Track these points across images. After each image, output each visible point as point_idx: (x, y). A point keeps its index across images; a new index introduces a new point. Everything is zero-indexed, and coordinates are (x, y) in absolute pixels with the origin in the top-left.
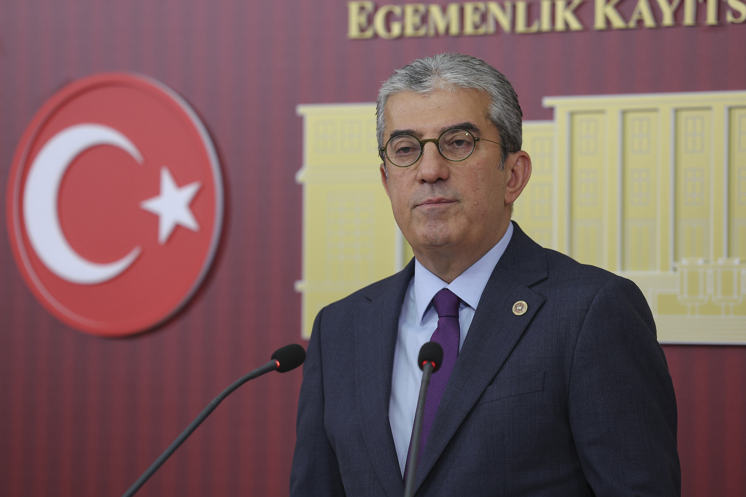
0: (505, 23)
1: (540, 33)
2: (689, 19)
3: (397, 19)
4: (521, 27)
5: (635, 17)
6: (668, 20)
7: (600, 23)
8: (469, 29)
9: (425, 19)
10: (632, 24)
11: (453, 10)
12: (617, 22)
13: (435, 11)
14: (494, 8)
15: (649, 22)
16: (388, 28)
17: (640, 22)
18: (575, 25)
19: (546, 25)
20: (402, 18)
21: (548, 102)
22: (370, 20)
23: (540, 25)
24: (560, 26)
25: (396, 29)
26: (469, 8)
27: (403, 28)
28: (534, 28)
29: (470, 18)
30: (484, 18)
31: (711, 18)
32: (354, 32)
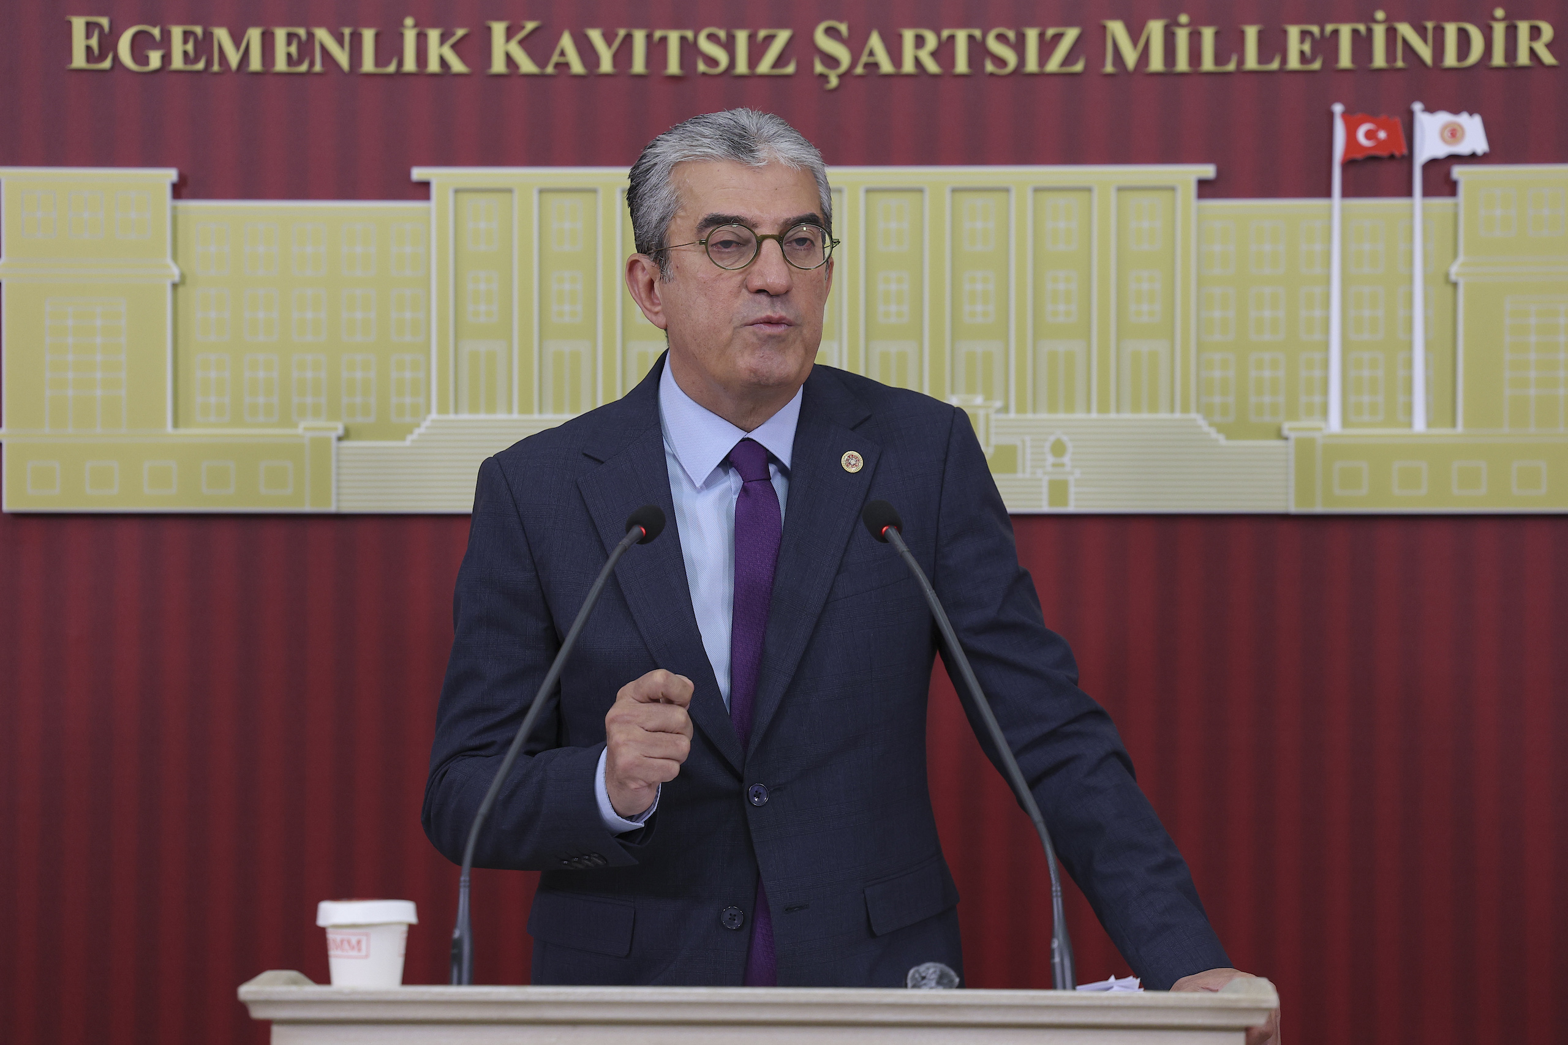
0: (342, 58)
1: (399, 74)
2: (639, 65)
3: (155, 46)
4: (368, 64)
5: (555, 58)
6: (606, 65)
7: (499, 66)
8: (281, 65)
9: (204, 46)
10: (550, 70)
11: (254, 35)
12: (527, 66)
13: (222, 35)
14: (322, 35)
15: (577, 67)
16: (142, 60)
17: (562, 66)
18: (457, 66)
19: (410, 65)
20: (165, 42)
21: (418, 173)
22: (108, 44)
23: (400, 63)
24: (434, 66)
25: (155, 59)
26: (280, 34)
27: (166, 58)
28: (392, 68)
29: (281, 49)
30: (306, 48)
31: (673, 67)
32: (79, 60)
